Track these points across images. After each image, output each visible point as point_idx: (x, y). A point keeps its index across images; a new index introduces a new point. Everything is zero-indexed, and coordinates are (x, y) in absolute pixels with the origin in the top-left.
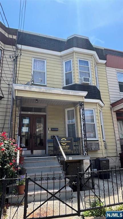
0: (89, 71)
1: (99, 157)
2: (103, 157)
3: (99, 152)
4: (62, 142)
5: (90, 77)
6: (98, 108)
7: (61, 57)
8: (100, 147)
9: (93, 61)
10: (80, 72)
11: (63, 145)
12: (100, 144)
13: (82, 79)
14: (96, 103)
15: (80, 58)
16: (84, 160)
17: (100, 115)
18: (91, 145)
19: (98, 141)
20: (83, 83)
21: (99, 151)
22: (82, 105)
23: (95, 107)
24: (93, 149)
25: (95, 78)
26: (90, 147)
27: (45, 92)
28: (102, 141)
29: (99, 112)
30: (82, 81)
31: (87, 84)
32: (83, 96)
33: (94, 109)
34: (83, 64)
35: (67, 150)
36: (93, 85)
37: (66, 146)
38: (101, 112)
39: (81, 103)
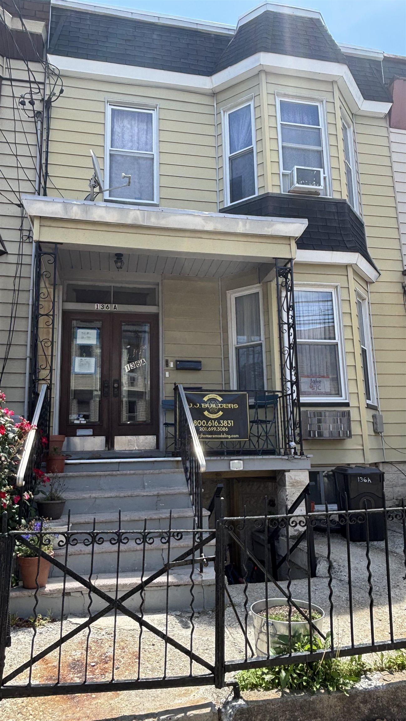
0: (320, 144)
1: (349, 464)
2: (363, 462)
3: (350, 444)
4: (207, 409)
5: (322, 166)
6: (353, 285)
7: (214, 94)
8: (355, 429)
9: (338, 104)
10: (283, 147)
11: (211, 419)
12: (354, 415)
13: (292, 174)
14: (346, 266)
15: (285, 95)
16: (289, 471)
17: (360, 311)
18: (319, 421)
19: (347, 405)
20: (294, 192)
21: (348, 441)
22: (287, 274)
23: (340, 281)
24: (326, 434)
25: (343, 170)
26: (315, 428)
27: (141, 223)
28: (363, 406)
29: (354, 299)
30: (292, 183)
31: (310, 193)
32: (289, 238)
33: (337, 287)
34: (298, 118)
35: (225, 436)
36: (337, 196)
37: (219, 423)
38: (364, 300)
39: (281, 264)
